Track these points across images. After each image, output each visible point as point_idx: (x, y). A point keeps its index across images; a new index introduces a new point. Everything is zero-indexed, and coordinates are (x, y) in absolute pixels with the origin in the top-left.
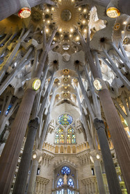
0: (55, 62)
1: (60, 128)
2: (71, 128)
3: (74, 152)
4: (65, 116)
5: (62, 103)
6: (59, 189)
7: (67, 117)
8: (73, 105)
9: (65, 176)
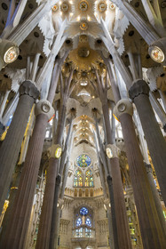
0: (73, 110)
1: (79, 170)
2: (89, 170)
3: (92, 195)
4: (84, 157)
5: (81, 143)
6: (79, 228)
7: (85, 159)
8: (92, 146)
9: (84, 217)
